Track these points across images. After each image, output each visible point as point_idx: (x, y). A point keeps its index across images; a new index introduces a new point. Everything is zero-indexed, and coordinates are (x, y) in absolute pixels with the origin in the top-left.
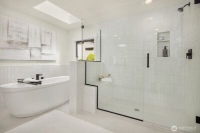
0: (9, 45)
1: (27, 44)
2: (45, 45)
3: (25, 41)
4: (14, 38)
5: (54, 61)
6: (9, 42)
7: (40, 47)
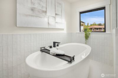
0: (32, 12)
1: (46, 12)
2: (58, 15)
3: (44, 9)
4: (36, 6)
5: (63, 29)
6: (33, 10)
7: (54, 16)
